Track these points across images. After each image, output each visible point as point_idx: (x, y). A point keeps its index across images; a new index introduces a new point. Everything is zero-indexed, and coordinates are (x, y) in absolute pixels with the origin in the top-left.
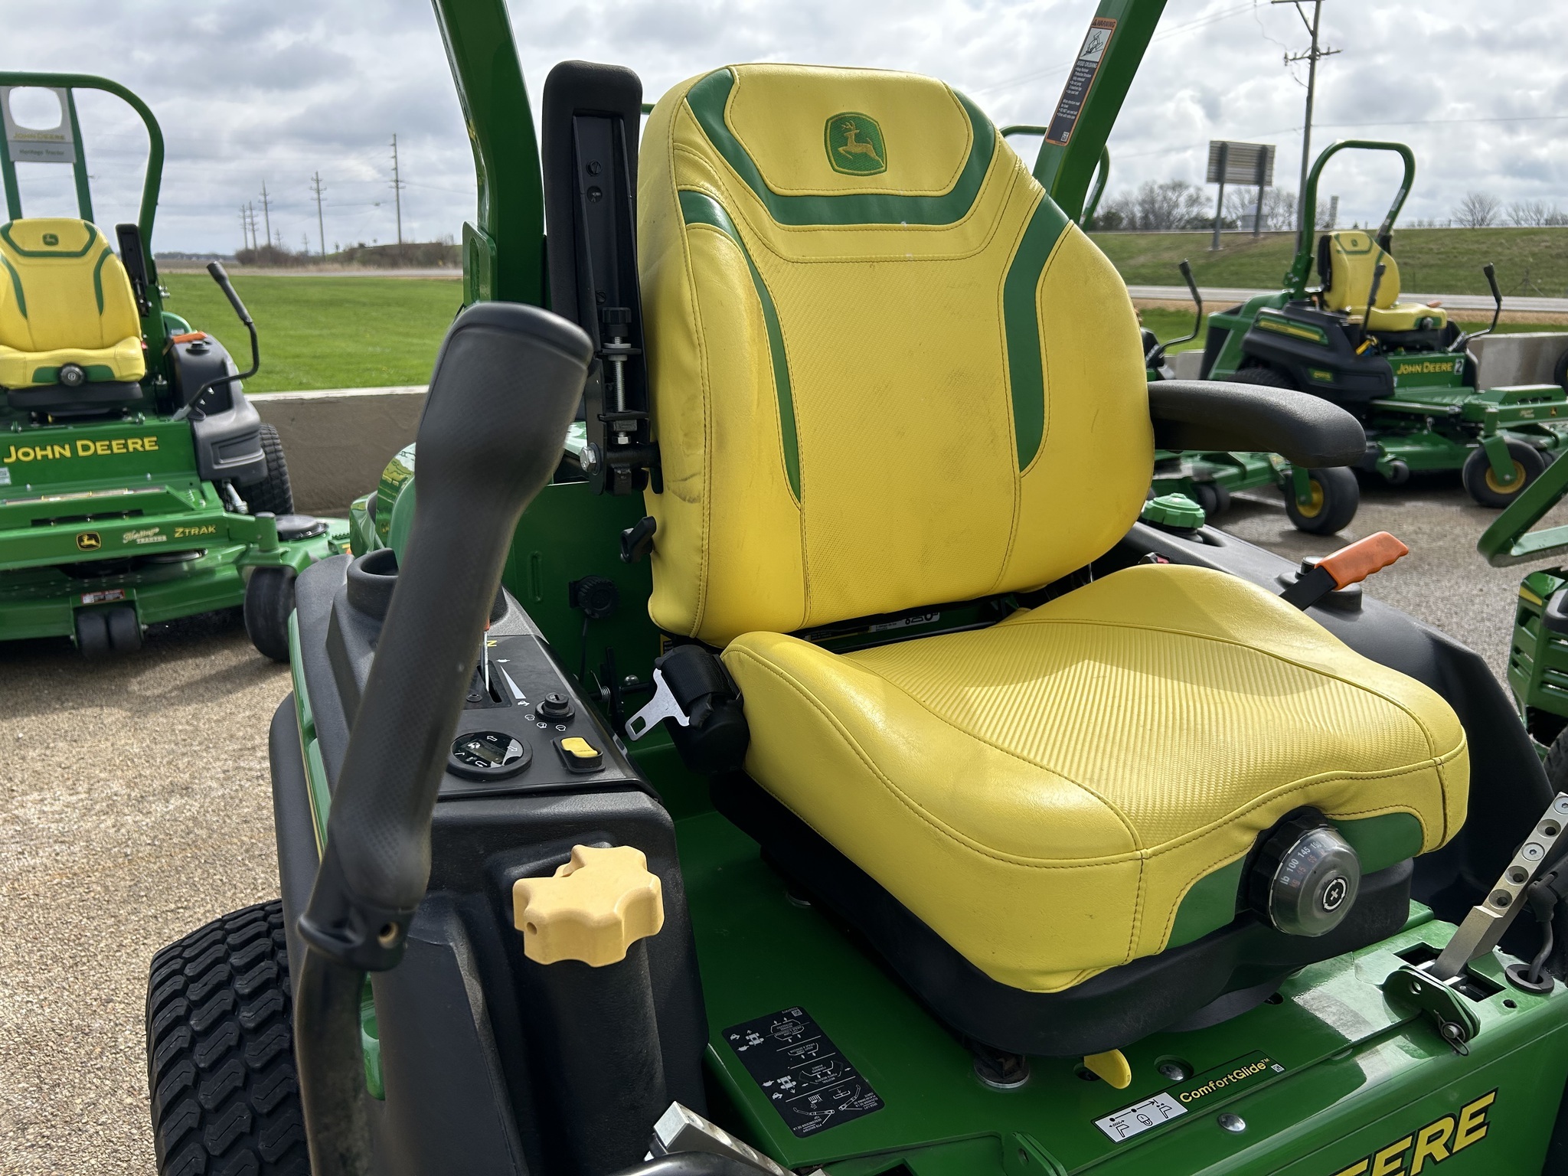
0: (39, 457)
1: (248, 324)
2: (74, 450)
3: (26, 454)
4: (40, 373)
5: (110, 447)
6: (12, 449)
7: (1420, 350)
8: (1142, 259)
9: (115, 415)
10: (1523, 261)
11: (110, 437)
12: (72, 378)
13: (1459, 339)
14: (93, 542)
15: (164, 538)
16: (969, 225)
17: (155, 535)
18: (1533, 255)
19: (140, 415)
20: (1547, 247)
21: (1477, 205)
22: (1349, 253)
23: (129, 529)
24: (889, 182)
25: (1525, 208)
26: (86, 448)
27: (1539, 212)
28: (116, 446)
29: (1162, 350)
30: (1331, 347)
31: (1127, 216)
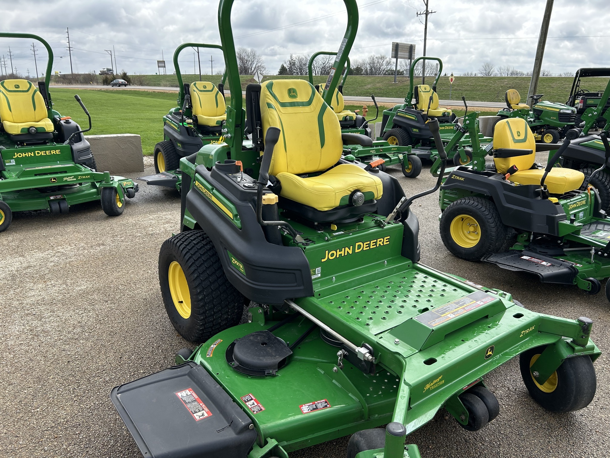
0: (24, 156)
1: (88, 114)
2: (35, 154)
3: (20, 155)
4: (23, 130)
5: (46, 153)
6: (16, 153)
7: (444, 122)
8: (369, 86)
9: (45, 143)
10: (498, 89)
11: (46, 150)
12: (33, 131)
13: (456, 119)
14: (55, 180)
15: (75, 179)
16: (311, 106)
17: (73, 178)
18: (502, 87)
19: (55, 143)
20: (506, 84)
21: (487, 67)
22: (423, 92)
23: (65, 177)
24: (298, 100)
25: (503, 68)
26: (38, 153)
27: (508, 70)
28: (48, 153)
29: (367, 123)
30: (418, 122)
31: (364, 69)
